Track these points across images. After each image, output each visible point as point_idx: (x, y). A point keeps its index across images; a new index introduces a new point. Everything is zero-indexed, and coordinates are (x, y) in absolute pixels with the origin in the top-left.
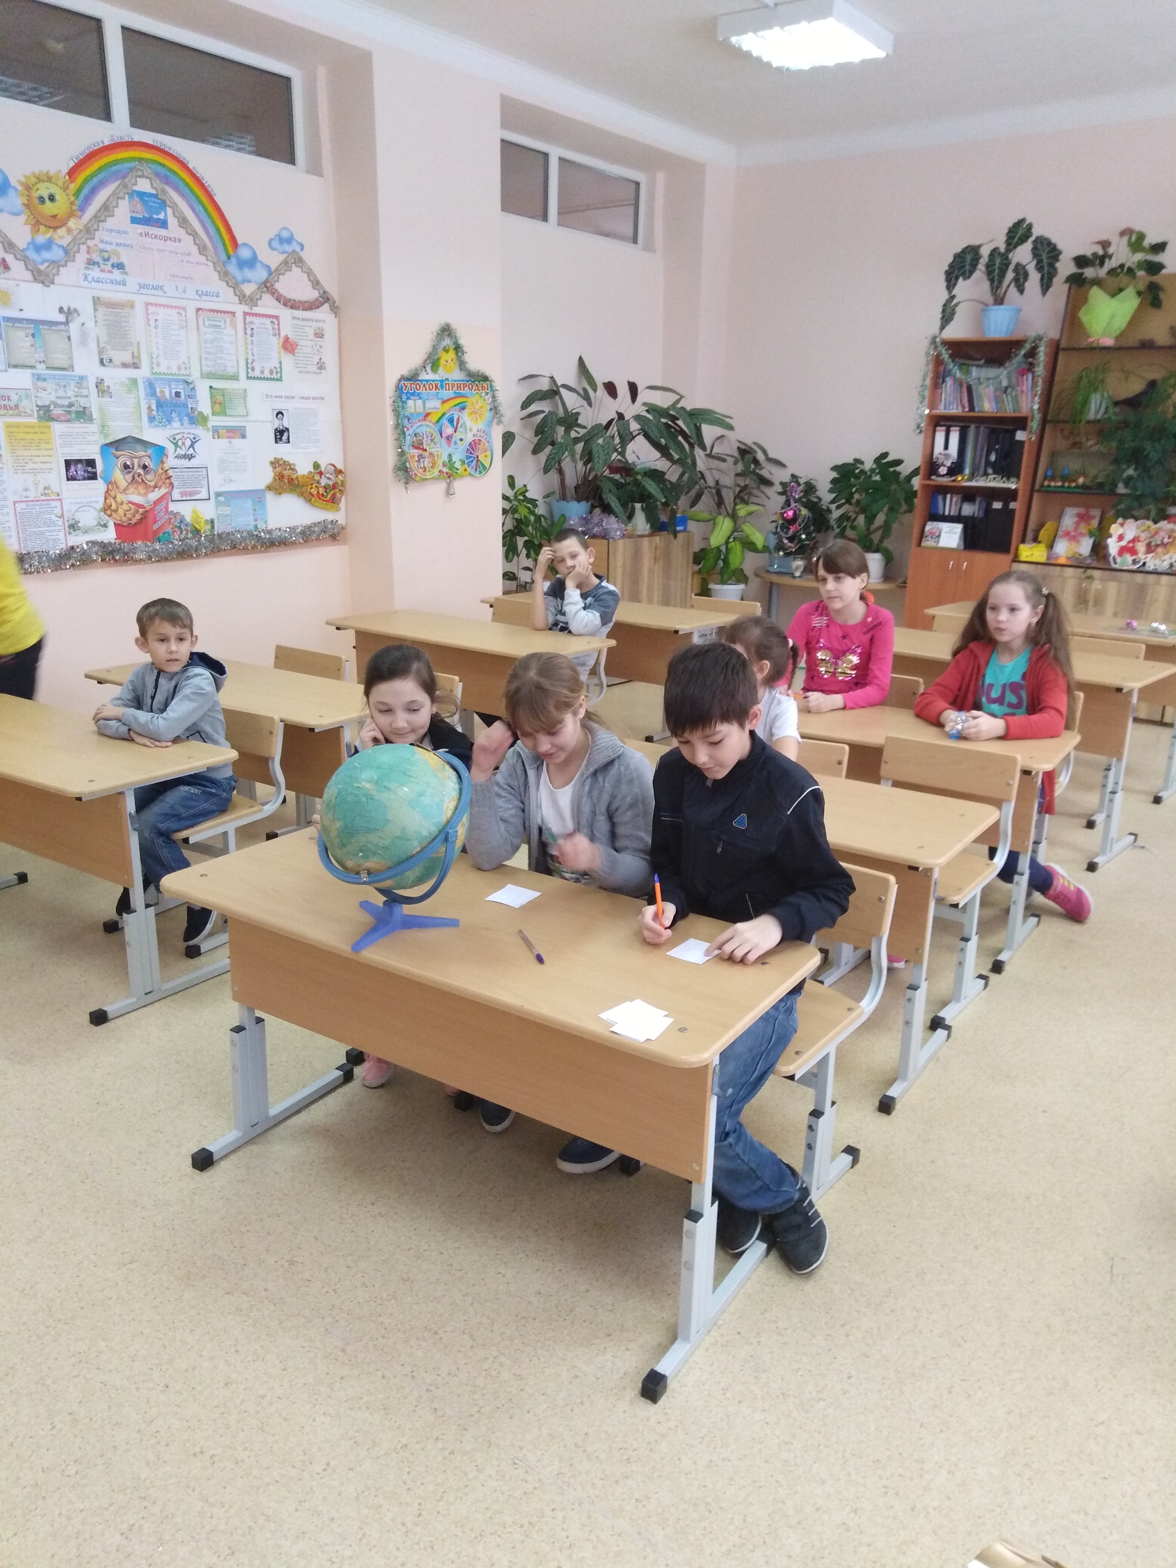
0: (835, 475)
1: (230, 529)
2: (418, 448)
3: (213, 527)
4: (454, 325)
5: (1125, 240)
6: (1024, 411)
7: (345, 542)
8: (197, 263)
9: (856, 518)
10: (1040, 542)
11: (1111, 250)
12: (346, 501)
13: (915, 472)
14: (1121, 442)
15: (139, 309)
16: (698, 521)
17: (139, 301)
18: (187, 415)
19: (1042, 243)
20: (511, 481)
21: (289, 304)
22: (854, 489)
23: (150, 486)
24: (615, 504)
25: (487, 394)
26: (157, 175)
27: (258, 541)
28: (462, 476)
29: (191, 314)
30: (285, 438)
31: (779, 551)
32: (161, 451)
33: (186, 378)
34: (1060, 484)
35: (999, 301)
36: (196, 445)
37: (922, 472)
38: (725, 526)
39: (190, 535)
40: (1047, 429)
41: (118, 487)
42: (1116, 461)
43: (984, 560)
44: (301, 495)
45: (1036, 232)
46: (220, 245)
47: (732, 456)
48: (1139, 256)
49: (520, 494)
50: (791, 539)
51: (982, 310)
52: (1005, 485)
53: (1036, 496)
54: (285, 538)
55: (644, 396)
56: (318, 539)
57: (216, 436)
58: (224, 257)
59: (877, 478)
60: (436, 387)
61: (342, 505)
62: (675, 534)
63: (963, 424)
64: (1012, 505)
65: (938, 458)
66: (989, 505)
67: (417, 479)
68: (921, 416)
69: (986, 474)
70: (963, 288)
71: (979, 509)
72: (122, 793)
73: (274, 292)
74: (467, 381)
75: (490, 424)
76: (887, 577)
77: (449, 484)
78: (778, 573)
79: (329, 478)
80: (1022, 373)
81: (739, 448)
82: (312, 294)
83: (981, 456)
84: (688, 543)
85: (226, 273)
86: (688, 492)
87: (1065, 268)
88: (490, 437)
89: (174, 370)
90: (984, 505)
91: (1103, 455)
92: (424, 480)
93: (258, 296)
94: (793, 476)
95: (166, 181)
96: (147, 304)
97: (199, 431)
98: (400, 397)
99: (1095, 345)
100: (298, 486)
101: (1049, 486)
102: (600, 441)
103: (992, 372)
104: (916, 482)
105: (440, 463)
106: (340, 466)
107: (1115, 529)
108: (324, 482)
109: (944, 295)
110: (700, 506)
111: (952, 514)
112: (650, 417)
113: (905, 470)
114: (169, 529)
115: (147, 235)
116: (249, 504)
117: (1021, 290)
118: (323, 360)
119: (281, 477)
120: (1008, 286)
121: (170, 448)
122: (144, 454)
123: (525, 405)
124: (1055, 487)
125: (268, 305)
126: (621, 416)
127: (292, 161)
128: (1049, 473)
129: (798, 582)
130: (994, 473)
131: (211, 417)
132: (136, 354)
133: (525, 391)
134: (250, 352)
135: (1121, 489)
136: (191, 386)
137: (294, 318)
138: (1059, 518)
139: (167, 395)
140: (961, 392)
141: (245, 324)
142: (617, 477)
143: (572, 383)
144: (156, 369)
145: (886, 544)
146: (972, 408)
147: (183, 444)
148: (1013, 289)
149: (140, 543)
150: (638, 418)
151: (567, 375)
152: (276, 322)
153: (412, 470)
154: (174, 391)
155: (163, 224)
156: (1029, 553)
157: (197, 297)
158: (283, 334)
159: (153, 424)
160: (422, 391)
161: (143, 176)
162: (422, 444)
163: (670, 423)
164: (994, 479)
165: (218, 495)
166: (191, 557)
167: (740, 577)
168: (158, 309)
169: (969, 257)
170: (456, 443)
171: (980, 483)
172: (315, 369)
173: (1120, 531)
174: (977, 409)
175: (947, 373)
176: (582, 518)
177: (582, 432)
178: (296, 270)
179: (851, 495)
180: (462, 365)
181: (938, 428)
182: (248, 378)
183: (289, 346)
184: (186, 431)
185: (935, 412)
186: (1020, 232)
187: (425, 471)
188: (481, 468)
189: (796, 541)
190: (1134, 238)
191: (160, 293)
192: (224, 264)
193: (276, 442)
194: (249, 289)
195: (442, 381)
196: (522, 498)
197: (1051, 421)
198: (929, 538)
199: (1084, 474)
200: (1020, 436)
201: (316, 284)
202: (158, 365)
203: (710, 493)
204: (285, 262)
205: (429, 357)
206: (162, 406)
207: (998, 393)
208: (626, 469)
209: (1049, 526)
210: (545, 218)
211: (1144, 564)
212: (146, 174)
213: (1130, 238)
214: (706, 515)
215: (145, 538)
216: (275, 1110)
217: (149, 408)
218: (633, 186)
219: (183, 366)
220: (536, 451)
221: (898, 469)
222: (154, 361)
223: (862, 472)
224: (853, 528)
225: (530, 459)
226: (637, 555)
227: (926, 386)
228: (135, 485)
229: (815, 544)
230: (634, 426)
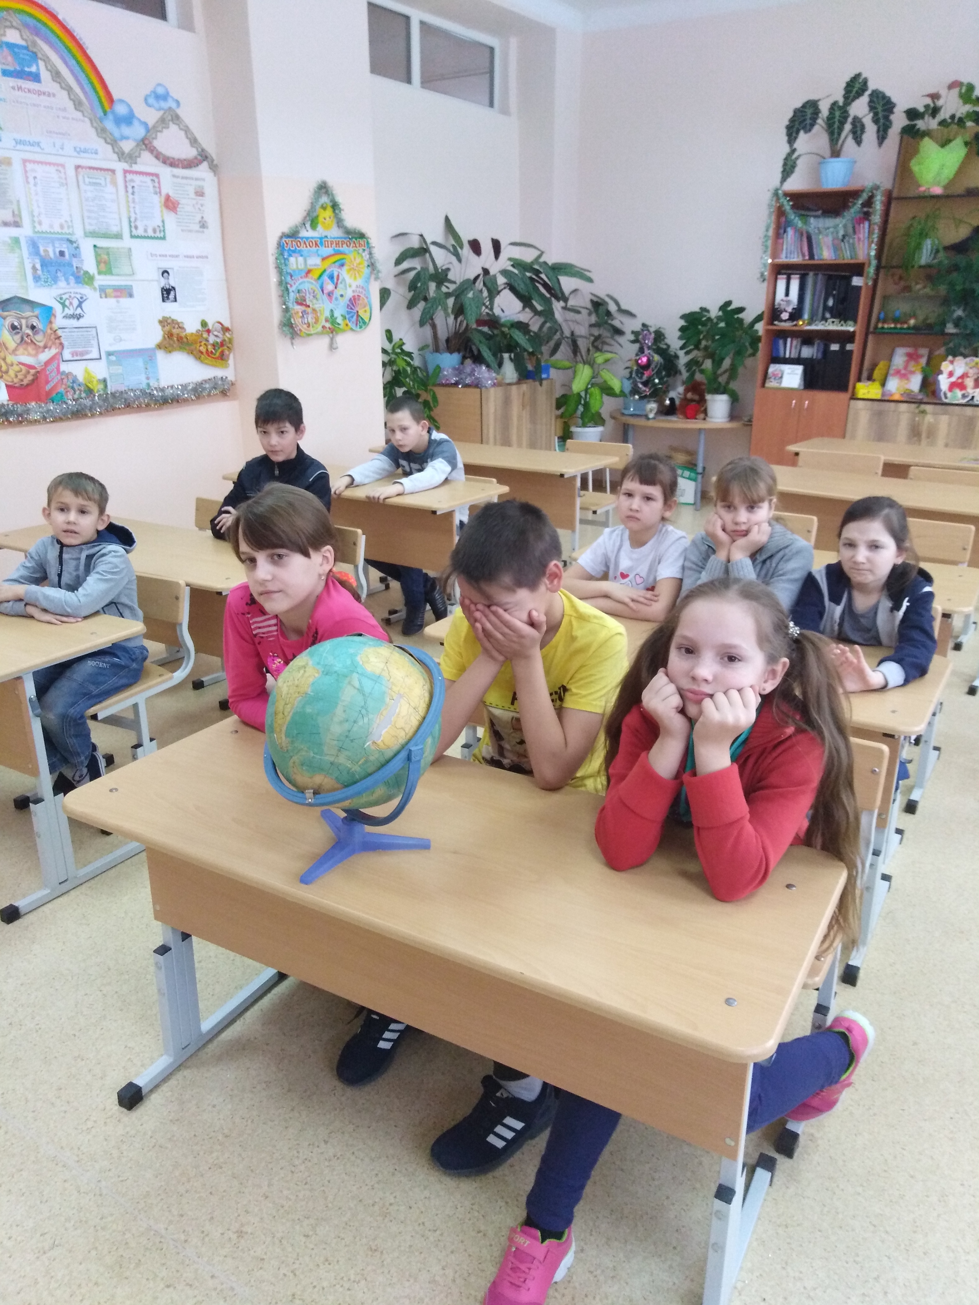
0: (682, 323)
1: (122, 388)
2: (301, 304)
3: (106, 386)
4: (331, 183)
5: (956, 91)
6: (861, 257)
7: (235, 397)
8: (73, 119)
9: (703, 363)
10: (874, 381)
11: (940, 103)
12: (234, 358)
13: (759, 319)
14: (952, 285)
15: (17, 166)
16: (559, 369)
17: (16, 157)
18: (73, 275)
19: (878, 97)
20: (389, 335)
21: (168, 162)
22: (701, 337)
23: (40, 347)
24: (487, 354)
25: (364, 250)
26: (27, 26)
27: (151, 399)
28: (344, 331)
29: (71, 172)
30: (172, 296)
31: (634, 395)
32: (49, 311)
33: (69, 237)
34: (892, 326)
35: (836, 153)
36: (83, 305)
37: (766, 317)
38: (584, 374)
39: (83, 395)
40: (881, 275)
41: (7, 349)
42: (946, 302)
43: (823, 397)
44: (191, 352)
45: (872, 86)
46: (96, 103)
47: (587, 308)
48: (968, 108)
49: (398, 347)
50: (645, 384)
51: (820, 163)
52: (844, 328)
53: (870, 337)
54: (178, 395)
55: (507, 252)
56: (209, 395)
57: (103, 296)
58: (100, 113)
59: (722, 325)
60: (316, 244)
61: (231, 361)
62: (541, 381)
63: (802, 272)
64: (849, 347)
65: (780, 304)
66: (827, 347)
67: (302, 334)
68: (765, 265)
69: (824, 319)
70: (803, 141)
71: (818, 350)
72: (19, 678)
73: (152, 150)
74: (345, 238)
75: (367, 281)
76: (733, 416)
77: (332, 339)
78: (632, 415)
79: (216, 336)
80: (860, 221)
81: (592, 301)
82: (190, 153)
83: (819, 303)
84: (550, 391)
85: (104, 130)
86: (548, 342)
87: (899, 121)
88: (369, 291)
89: (57, 229)
90: (822, 346)
91: (929, 297)
92: (309, 335)
93: (137, 154)
94: (644, 325)
95: (37, 33)
96: (25, 161)
97: (86, 290)
98: (282, 254)
99: (926, 194)
100: (188, 343)
101: (883, 328)
102: (470, 295)
103: (830, 222)
104: (760, 327)
105: (322, 319)
106: (227, 324)
107: (946, 367)
108: (212, 339)
109: (786, 149)
110: (558, 355)
111: (792, 356)
112: (516, 271)
113: (748, 317)
114: (62, 389)
115: (20, 88)
116: (140, 363)
117: (858, 141)
118: (205, 219)
119: (170, 335)
120: (846, 138)
121: (58, 308)
122: (31, 314)
123: (398, 262)
124: (888, 328)
125: (147, 163)
126: (486, 271)
127: (163, 16)
128: (882, 316)
129: (650, 423)
130: (832, 317)
131: (97, 277)
132: (16, 212)
133: (397, 250)
134: (132, 210)
135: (950, 329)
136: (75, 245)
137: (174, 176)
138: (890, 358)
139: (52, 255)
140: (801, 240)
141: (126, 181)
142: (485, 329)
143: (440, 240)
144: (38, 228)
145: (733, 386)
146: (812, 256)
147: (71, 303)
148: (850, 142)
149: (33, 404)
150: (504, 272)
151: (435, 233)
152: (156, 180)
153: (297, 326)
154: (57, 250)
155: (36, 78)
156: (866, 391)
157: (75, 154)
158: (164, 192)
159: (39, 284)
160: (303, 248)
161: (12, 27)
162: (305, 300)
163: (534, 277)
164: (833, 322)
165: (109, 354)
166: (85, 416)
167: (598, 420)
168: (36, 166)
169: (809, 111)
170: (336, 299)
171: (819, 326)
172: (197, 227)
173: (950, 368)
174: (816, 257)
175: (789, 223)
176: (455, 369)
177: (452, 287)
178: (173, 128)
179: (699, 342)
180: (339, 222)
181: (779, 276)
182: (132, 237)
183: (170, 204)
184: (72, 291)
185: (778, 261)
186: (857, 86)
187: (309, 326)
188: (361, 323)
189: (650, 385)
190: (963, 90)
191: (36, 149)
192: (101, 120)
193: (163, 301)
194: (127, 146)
195: (321, 238)
196: (399, 351)
197: (884, 267)
198: (772, 380)
199: (914, 316)
200: (857, 281)
201: (194, 142)
202: (40, 223)
203: (567, 343)
204: (162, 120)
205: (308, 214)
206: (46, 266)
207: (836, 242)
208: (493, 322)
209: (882, 365)
210: (409, 81)
211: (973, 397)
212: (14, 24)
213: (961, 90)
214: (567, 364)
215: (38, 399)
216: (207, 1025)
217: (34, 268)
218: (488, 50)
219: (66, 226)
220: (411, 305)
221: (741, 316)
222: (36, 219)
223: (709, 319)
224: (702, 372)
225: (404, 314)
226: (507, 402)
227: (769, 237)
228: (24, 346)
229: (667, 388)
230: (501, 280)
